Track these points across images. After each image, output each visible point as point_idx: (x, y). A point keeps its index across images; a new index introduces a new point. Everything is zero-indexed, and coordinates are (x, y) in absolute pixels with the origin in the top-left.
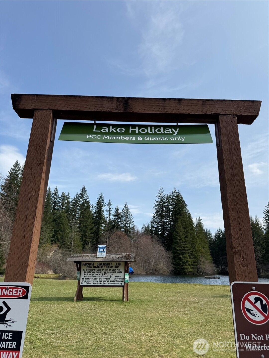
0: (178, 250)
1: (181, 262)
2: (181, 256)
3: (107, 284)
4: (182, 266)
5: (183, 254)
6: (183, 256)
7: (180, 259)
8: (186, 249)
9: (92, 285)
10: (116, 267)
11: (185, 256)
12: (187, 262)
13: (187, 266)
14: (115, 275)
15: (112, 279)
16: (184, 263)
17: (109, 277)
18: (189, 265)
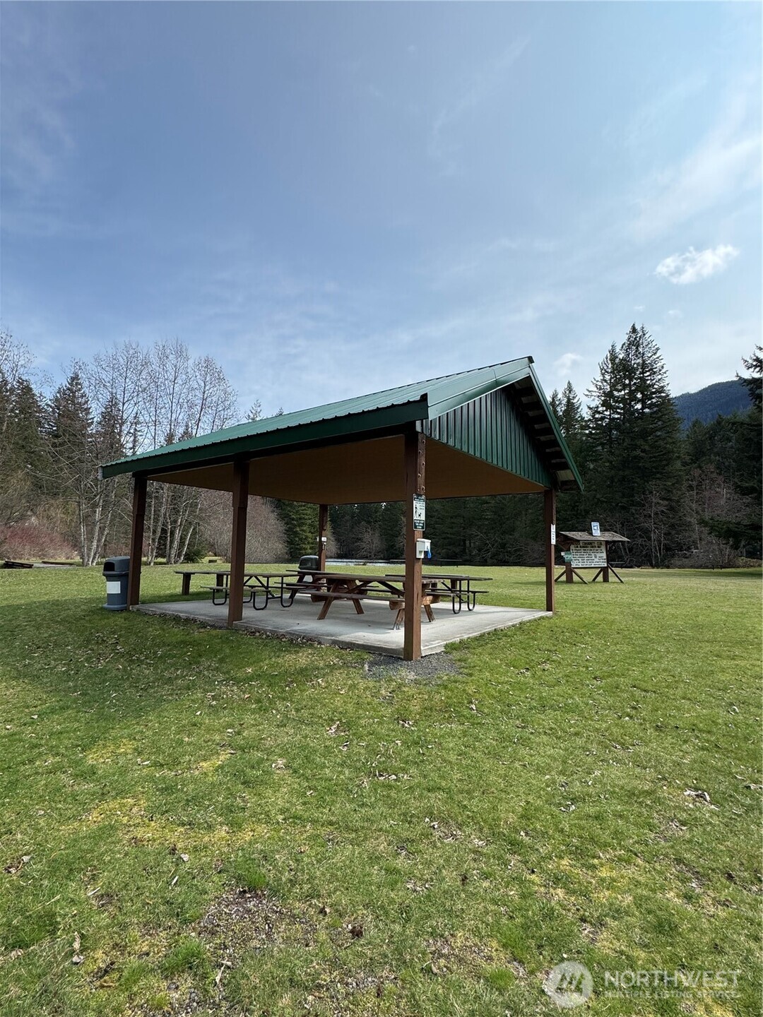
0: (293, 519)
1: (297, 539)
2: (298, 529)
3: (593, 566)
4: (298, 545)
5: (301, 525)
6: (302, 528)
7: (296, 533)
8: (306, 517)
9: (580, 566)
10: (599, 547)
11: (305, 528)
12: (307, 537)
13: (305, 544)
14: (598, 555)
15: (596, 560)
16: (301, 539)
17: (593, 558)
18: (308, 543)
